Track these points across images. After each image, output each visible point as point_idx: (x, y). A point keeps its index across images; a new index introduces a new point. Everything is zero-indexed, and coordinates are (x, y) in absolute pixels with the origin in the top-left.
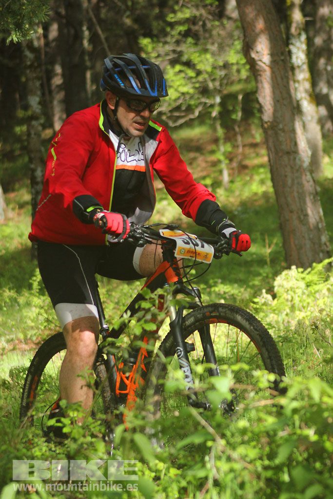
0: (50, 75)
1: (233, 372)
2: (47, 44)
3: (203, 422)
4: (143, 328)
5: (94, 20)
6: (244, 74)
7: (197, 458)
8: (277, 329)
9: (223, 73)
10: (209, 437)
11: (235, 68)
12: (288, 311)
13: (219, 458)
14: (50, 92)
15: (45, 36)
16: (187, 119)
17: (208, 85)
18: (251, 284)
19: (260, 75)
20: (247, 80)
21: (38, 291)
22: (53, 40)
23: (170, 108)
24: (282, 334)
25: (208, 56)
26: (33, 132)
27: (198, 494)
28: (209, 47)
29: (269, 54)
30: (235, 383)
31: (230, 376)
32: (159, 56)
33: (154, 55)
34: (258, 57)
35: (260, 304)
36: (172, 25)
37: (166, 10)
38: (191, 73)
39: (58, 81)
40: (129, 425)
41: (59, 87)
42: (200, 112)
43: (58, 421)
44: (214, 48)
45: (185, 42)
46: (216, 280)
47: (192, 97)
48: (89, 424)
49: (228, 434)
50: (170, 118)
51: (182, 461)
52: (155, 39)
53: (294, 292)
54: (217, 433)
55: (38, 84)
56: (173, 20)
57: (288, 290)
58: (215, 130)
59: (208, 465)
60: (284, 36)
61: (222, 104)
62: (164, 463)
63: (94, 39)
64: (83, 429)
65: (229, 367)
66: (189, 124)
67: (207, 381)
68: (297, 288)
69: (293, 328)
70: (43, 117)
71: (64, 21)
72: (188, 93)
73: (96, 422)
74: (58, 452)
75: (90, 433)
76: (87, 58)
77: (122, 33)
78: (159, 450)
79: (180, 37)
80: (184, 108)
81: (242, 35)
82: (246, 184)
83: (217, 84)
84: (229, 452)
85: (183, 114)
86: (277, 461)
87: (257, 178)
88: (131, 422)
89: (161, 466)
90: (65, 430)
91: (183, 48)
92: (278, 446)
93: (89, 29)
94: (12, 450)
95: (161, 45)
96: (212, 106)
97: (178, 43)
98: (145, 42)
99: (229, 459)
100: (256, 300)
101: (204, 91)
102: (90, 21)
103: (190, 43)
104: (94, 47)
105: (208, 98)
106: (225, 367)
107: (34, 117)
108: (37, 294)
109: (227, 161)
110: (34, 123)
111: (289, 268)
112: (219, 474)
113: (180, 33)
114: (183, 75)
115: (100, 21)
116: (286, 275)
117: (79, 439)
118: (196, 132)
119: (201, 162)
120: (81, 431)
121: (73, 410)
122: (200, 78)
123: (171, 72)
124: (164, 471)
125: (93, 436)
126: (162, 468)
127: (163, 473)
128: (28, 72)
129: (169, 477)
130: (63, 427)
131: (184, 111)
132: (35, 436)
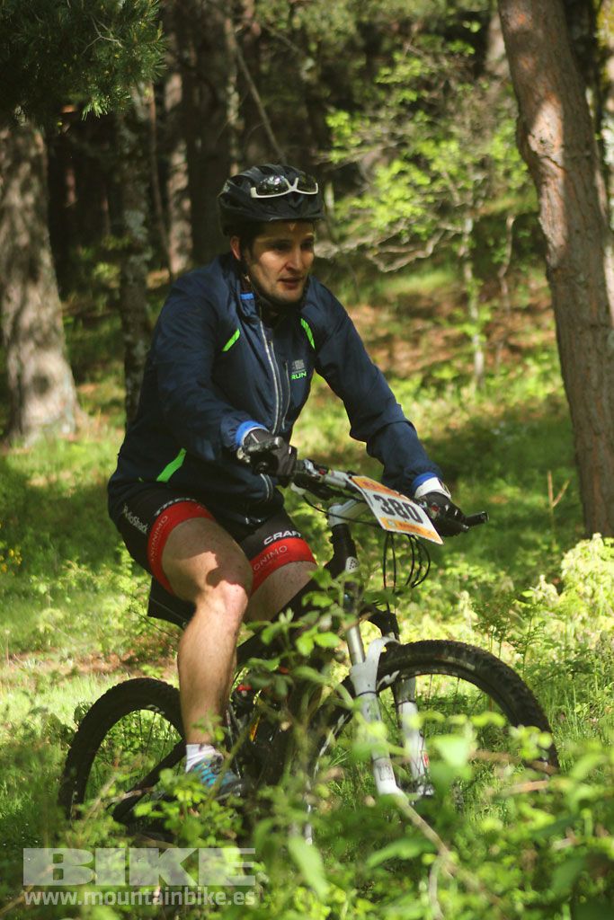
0: (165, 172)
1: (475, 728)
2: (162, 116)
3: (418, 819)
4: (315, 643)
5: (248, 76)
6: (518, 178)
7: (407, 884)
8: (563, 648)
9: (479, 177)
10: (428, 847)
11: (501, 169)
12: (585, 614)
13: (443, 885)
14: (165, 201)
15: (159, 102)
16: (411, 258)
17: (451, 199)
18: (519, 563)
19: (546, 183)
20: (522, 191)
21: (130, 566)
22: (173, 109)
23: (382, 239)
24: (573, 657)
25: (453, 146)
26: (131, 276)
28: (454, 129)
29: (562, 146)
30: (478, 750)
31: (470, 735)
32: (363, 144)
33: (355, 141)
34: (544, 150)
35: (534, 601)
36: (387, 88)
37: (378, 61)
38: (420, 178)
39: (179, 182)
40: (279, 821)
41: (182, 193)
42: (436, 247)
43: (157, 808)
44: (464, 131)
45: (412, 119)
46: (456, 554)
47: (421, 221)
48: (212, 814)
49: (461, 841)
50: (380, 256)
51: (379, 888)
52: (357, 114)
53: (597, 581)
54: (443, 839)
55: (143, 188)
56: (389, 80)
57: (586, 578)
58: (462, 279)
59: (425, 899)
60: (592, 113)
61: (476, 233)
62: (346, 891)
63: (247, 109)
64: (202, 823)
65: (469, 719)
66: (414, 268)
68: (602, 574)
69: (593, 647)
70: (150, 248)
71: (194, 74)
72: (413, 214)
73: (226, 811)
75: (213, 832)
76: (233, 141)
77: (296, 98)
78: (337, 866)
79: (403, 111)
80: (406, 239)
81: (515, 110)
82: (515, 380)
83: (468, 197)
84: (466, 875)
85: (403, 250)
86: (551, 894)
87: (535, 369)
89: (340, 896)
90: (169, 825)
91: (409, 128)
92: (554, 866)
93: (240, 88)
95: (367, 123)
96: (458, 237)
97: (399, 120)
98: (338, 120)
99: (464, 888)
100: (526, 594)
102: (240, 76)
103: (421, 121)
104: (247, 125)
105: (452, 222)
106: (460, 719)
107: (133, 249)
108: (129, 573)
109: (483, 338)
110: (133, 259)
111: (589, 537)
112: (444, 914)
113: (403, 103)
114: (406, 180)
115: (259, 78)
116: (584, 548)
117: (193, 841)
118: (426, 283)
119: (434, 338)
120: (199, 828)
121: (185, 789)
122: (437, 187)
123: (384, 174)
124: (346, 904)
125: (220, 836)
126: (343, 900)
127: (345, 909)
128: (126, 166)
129: (356, 915)
130: (165, 820)
131: (406, 244)
132: (113, 834)
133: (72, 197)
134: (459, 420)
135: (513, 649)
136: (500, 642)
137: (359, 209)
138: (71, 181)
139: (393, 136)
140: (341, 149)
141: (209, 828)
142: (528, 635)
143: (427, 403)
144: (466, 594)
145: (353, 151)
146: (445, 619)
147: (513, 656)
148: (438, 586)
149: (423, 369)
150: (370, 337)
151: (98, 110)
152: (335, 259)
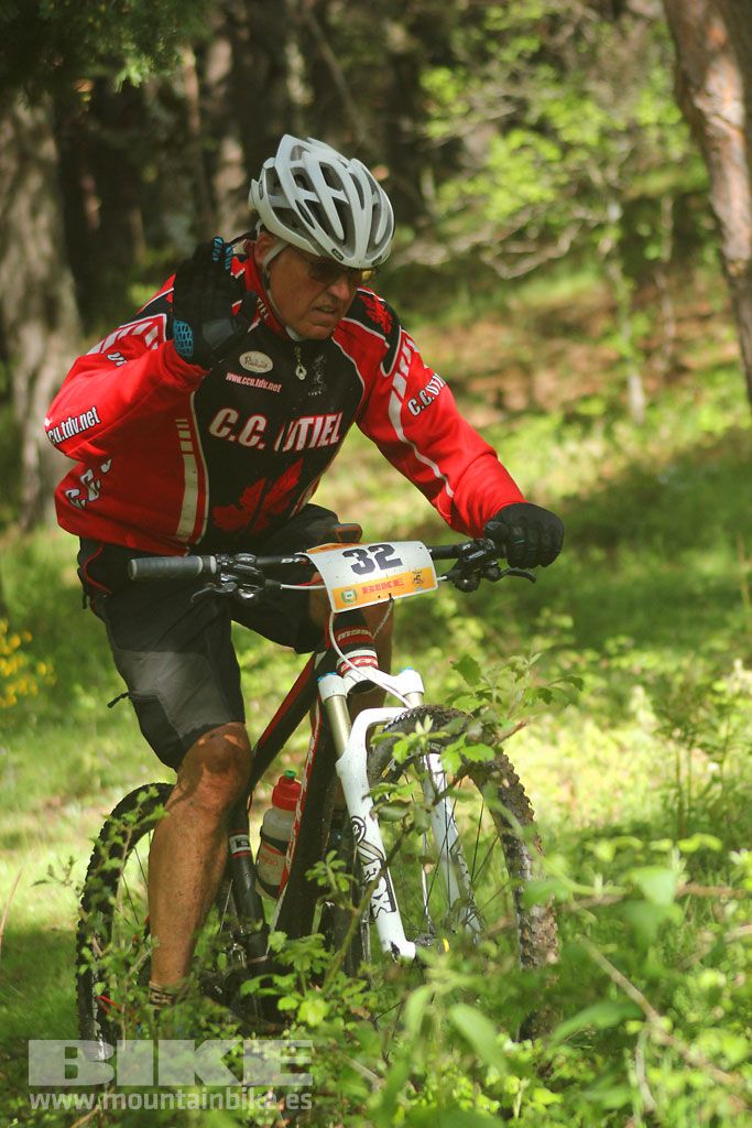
0: (212, 163)
1: (682, 855)
2: (204, 90)
3: (617, 976)
4: (463, 758)
5: (317, 30)
6: (678, 147)
7: (603, 1064)
9: (621, 148)
10: (631, 1012)
11: (652, 135)
13: (656, 1063)
14: (214, 204)
15: (200, 70)
16: (541, 259)
17: (589, 178)
18: (705, 647)
19: (717, 150)
20: (684, 163)
22: (221, 82)
23: (501, 236)
25: (590, 108)
28: (591, 86)
29: (735, 99)
30: (690, 882)
31: (677, 865)
32: (471, 110)
33: (458, 108)
34: (712, 105)
35: (729, 695)
36: (499, 37)
38: (549, 151)
39: (232, 179)
40: (438, 988)
41: (235, 192)
42: (572, 243)
43: (265, 984)
44: (603, 89)
45: (532, 76)
46: (622, 640)
47: (551, 207)
48: (339, 988)
50: (504, 257)
51: (565, 1072)
52: (461, 72)
54: (651, 1001)
55: (186, 184)
56: (503, 25)
59: (635, 1077)
61: (627, 222)
62: (521, 1079)
63: (317, 75)
64: (326, 1000)
65: (675, 844)
66: (546, 271)
67: (623, 879)
71: (244, 34)
72: (542, 201)
73: (357, 983)
75: (340, 1011)
76: (300, 122)
77: (381, 60)
78: (509, 1045)
79: (521, 66)
80: (533, 233)
81: (671, 54)
82: (686, 411)
83: (612, 174)
84: (679, 1044)
85: (531, 248)
87: (711, 394)
88: (443, 981)
89: (514, 1084)
90: (285, 1004)
91: (527, 90)
93: (307, 50)
95: (476, 83)
96: (601, 227)
97: (515, 77)
98: (438, 80)
99: (681, 1063)
100: (719, 686)
101: (582, 190)
102: (305, 32)
103: (546, 79)
104: (318, 96)
105: (591, 207)
106: (665, 845)
109: (640, 359)
112: (657, 1100)
113: (521, 56)
114: (527, 155)
115: (330, 35)
117: (317, 1024)
118: (563, 290)
119: (577, 360)
120: (323, 1007)
121: (302, 957)
122: (571, 163)
123: (500, 150)
124: (519, 1096)
125: (349, 1016)
126: (515, 1089)
127: (519, 1103)
128: (163, 156)
129: (533, 1109)
130: (277, 998)
131: (535, 240)
132: (211, 1019)
133: (93, 206)
134: (614, 467)
135: (704, 758)
136: (689, 749)
137: (471, 197)
138: (88, 183)
140: (444, 118)
141: (336, 1007)
142: (727, 740)
143: (571, 447)
144: (639, 691)
145: (458, 122)
146: (613, 726)
147: (705, 767)
148: (600, 683)
149: (565, 405)
150: (493, 365)
151: (136, 77)
152: (443, 264)
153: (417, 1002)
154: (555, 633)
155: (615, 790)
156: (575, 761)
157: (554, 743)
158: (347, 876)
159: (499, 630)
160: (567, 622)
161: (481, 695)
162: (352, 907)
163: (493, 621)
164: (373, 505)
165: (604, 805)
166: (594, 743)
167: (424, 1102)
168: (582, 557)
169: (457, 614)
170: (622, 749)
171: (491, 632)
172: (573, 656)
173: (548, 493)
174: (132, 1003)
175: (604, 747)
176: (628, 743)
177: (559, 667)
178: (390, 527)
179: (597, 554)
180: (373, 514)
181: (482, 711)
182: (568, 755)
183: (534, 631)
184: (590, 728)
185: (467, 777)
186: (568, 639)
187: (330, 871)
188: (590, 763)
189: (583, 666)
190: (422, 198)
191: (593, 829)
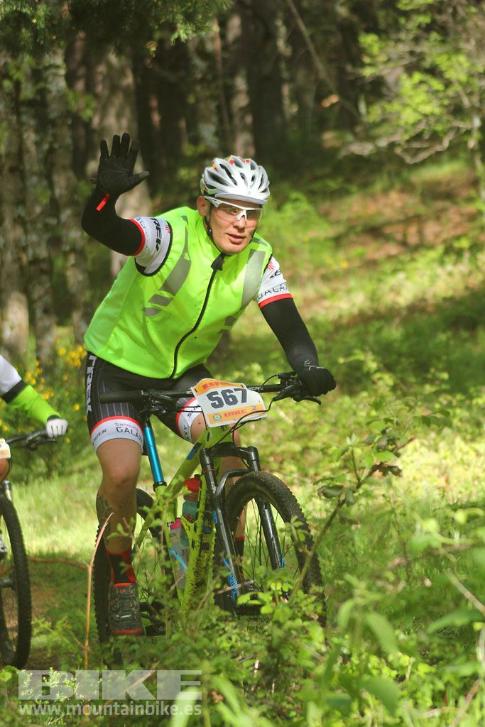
0: (229, 93)
2: (225, 48)
3: (468, 594)
5: (294, 10)
7: (460, 649)
9: (483, 83)
10: (476, 617)
14: (231, 117)
15: (223, 36)
16: (432, 152)
17: (462, 102)
22: (235, 42)
23: (407, 137)
25: (462, 58)
27: (462, 700)
28: (462, 45)
32: (389, 60)
33: (382, 58)
36: (407, 14)
38: (437, 85)
39: (241, 101)
40: (359, 601)
41: (244, 110)
42: (451, 142)
43: (254, 597)
44: (470, 46)
45: (427, 39)
46: (479, 387)
47: (438, 120)
48: (299, 600)
50: (406, 151)
51: (437, 653)
52: (384, 36)
55: (213, 105)
56: (409, 8)
58: (473, 167)
62: (410, 657)
63: (295, 38)
64: (291, 608)
66: (435, 159)
67: (472, 534)
70: (221, 153)
71: (249, 12)
72: (432, 114)
73: (309, 597)
74: (254, 642)
75: (300, 615)
76: (283, 65)
77: (334, 28)
78: (402, 636)
79: (419, 33)
80: (426, 136)
83: (475, 99)
85: (425, 145)
88: (363, 596)
89: (406, 660)
90: (264, 610)
91: (424, 47)
93: (287, 23)
94: (187, 640)
95: (392, 43)
96: (468, 132)
97: (417, 40)
98: (369, 40)
101: (457, 110)
102: (287, 11)
103: (435, 40)
104: (295, 51)
105: (462, 120)
107: (208, 155)
113: (419, 27)
114: (424, 88)
115: (302, 12)
117: (285, 623)
118: (445, 171)
119: (453, 215)
120: (288, 612)
121: (276, 581)
122: (451, 92)
123: (407, 84)
124: (410, 667)
125: (305, 618)
126: (407, 664)
127: (409, 671)
128: (198, 88)
129: (418, 676)
130: (261, 606)
131: (427, 140)
132: (220, 619)
133: (156, 118)
134: (476, 280)
137: (389, 113)
138: (154, 103)
139: (412, 53)
140: (371, 65)
141: (296, 612)
143: (449, 267)
145: (381, 67)
146: (473, 440)
148: (466, 414)
149: (444, 241)
150: (402, 217)
151: (183, 36)
152: (370, 155)
153: (345, 610)
154: (437, 382)
155: (474, 480)
156: (449, 462)
157: (437, 450)
158: (303, 531)
159: (403, 381)
160: (445, 376)
161: (387, 420)
162: (307, 551)
163: (399, 375)
164: (327, 303)
165: (466, 489)
166: (461, 450)
167: (350, 671)
168: (455, 336)
169: (378, 370)
170: (478, 454)
171: (398, 382)
172: (449, 397)
173: (435, 296)
174: (171, 609)
175: (467, 453)
176: (482, 451)
177: (441, 403)
178: (337, 317)
179: (465, 334)
180: (326, 309)
181: (388, 431)
182: (445, 458)
183: (425, 381)
184: (459, 442)
185: (378, 471)
186: (444, 387)
187: (293, 528)
188: (457, 463)
189: (454, 403)
190: (359, 114)
191: (459, 504)
